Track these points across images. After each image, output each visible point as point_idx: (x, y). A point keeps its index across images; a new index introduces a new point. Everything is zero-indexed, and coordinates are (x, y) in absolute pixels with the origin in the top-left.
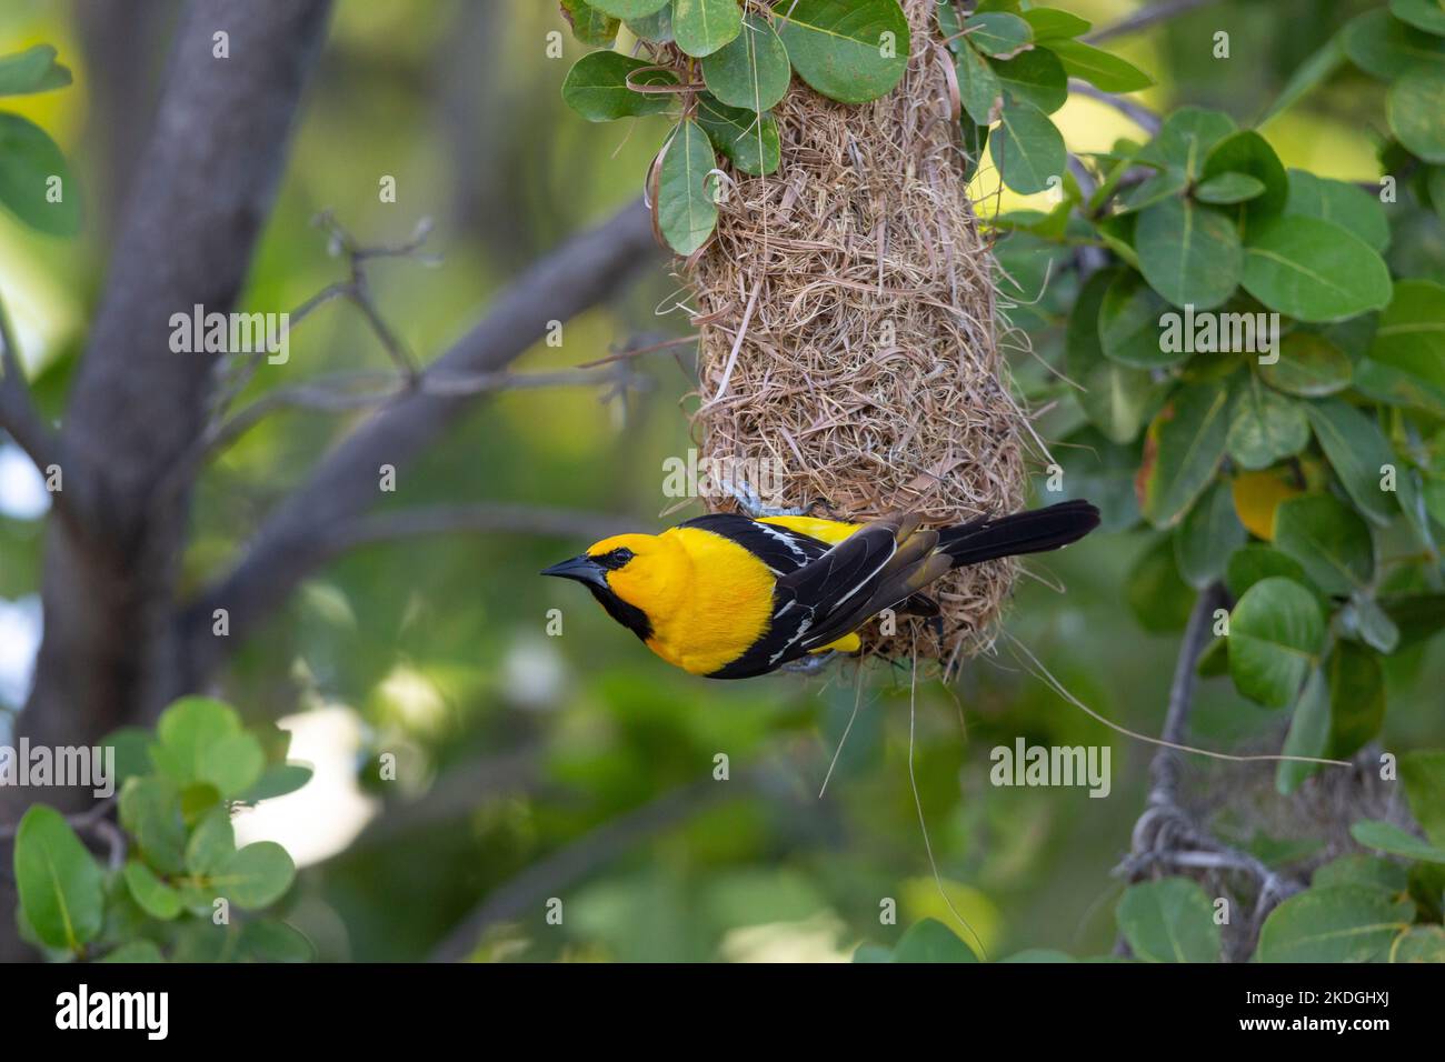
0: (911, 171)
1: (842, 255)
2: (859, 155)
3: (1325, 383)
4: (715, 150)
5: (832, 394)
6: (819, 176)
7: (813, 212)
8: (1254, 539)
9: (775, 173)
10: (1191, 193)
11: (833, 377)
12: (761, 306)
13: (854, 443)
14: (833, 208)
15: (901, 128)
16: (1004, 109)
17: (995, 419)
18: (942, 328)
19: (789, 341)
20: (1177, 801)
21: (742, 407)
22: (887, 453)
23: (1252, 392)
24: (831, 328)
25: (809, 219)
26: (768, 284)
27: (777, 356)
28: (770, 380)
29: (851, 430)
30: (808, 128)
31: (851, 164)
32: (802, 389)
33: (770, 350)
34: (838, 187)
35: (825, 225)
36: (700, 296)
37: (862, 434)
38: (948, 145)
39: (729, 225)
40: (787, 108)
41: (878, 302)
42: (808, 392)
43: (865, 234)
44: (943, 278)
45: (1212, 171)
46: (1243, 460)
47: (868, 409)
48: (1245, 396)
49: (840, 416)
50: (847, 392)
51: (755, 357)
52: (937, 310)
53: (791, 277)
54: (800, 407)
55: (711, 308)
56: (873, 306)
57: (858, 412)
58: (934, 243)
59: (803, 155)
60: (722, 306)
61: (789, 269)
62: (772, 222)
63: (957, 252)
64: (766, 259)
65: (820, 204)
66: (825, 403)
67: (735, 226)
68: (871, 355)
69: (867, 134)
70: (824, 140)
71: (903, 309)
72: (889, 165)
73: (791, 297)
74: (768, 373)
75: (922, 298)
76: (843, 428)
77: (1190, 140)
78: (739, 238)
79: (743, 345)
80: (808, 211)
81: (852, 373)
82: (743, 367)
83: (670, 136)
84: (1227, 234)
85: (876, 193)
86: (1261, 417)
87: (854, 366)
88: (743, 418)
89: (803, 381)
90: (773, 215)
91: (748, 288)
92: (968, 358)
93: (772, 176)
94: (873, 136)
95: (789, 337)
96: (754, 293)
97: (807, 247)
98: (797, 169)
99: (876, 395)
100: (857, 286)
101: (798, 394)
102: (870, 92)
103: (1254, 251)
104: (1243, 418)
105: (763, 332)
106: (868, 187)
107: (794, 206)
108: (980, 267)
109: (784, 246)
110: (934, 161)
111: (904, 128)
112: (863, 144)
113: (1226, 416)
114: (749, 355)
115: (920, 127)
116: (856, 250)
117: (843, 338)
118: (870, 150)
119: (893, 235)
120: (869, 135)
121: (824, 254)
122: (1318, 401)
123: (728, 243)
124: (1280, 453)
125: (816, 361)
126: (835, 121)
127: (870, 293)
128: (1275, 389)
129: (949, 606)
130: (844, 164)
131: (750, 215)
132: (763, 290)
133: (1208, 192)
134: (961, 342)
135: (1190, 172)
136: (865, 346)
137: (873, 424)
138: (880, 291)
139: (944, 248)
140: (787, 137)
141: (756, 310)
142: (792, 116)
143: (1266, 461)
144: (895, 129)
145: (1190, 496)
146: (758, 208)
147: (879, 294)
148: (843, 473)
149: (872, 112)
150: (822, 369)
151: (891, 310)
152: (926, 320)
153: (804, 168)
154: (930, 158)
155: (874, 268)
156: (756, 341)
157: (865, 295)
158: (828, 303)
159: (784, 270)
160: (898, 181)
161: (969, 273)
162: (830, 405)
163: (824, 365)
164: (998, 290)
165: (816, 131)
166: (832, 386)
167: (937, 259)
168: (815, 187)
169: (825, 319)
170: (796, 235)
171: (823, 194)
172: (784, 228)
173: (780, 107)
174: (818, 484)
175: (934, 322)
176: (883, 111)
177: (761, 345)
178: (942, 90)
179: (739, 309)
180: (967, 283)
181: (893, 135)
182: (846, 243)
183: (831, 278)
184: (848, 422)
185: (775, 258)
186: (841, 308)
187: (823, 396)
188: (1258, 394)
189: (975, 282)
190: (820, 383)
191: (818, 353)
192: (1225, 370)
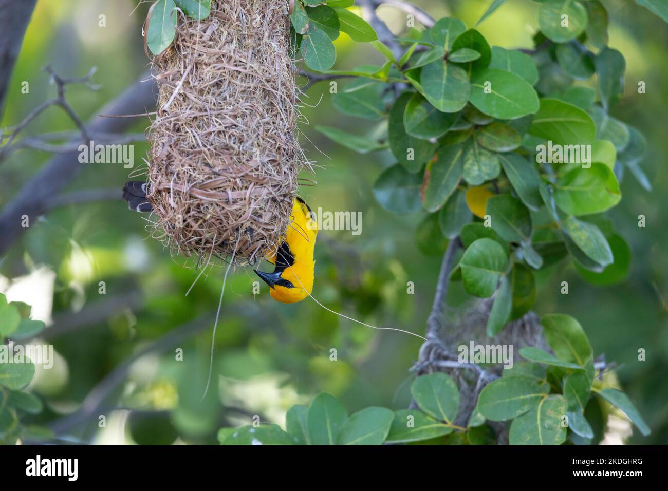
1: (231, 57)
2: (244, 19)
3: (509, 145)
5: (218, 117)
8: (476, 218)
9: (205, 20)
10: (446, 56)
11: (219, 110)
12: (190, 76)
13: (226, 139)
14: (229, 38)
19: (201, 92)
20: (439, 337)
21: (175, 120)
22: (240, 146)
23: (474, 150)
24: (221, 90)
25: (218, 42)
26: (195, 67)
27: (194, 99)
28: (190, 110)
29: (225, 133)
31: (240, 21)
32: (204, 114)
33: (192, 97)
34: (233, 31)
37: (230, 137)
39: (180, 39)
42: (207, 115)
45: (456, 48)
46: (469, 180)
47: (233, 126)
48: (471, 151)
49: (221, 127)
50: (225, 118)
51: (184, 100)
53: (206, 65)
54: (202, 122)
57: (228, 125)
59: (218, 13)
61: (206, 60)
62: (201, 40)
64: (196, 55)
65: (223, 37)
66: (214, 121)
67: (183, 41)
68: (238, 103)
70: (229, 9)
73: (205, 73)
74: (190, 106)
76: (220, 131)
77: (446, 33)
78: (184, 46)
80: (218, 38)
81: (228, 110)
84: (463, 77)
85: (250, 36)
86: (478, 162)
87: (230, 107)
88: (175, 125)
89: (205, 111)
90: (202, 37)
91: (185, 68)
93: (203, 21)
95: (202, 90)
96: (188, 70)
97: (215, 52)
98: (215, 20)
99: (238, 121)
101: (202, 116)
103: (475, 85)
104: (470, 161)
107: (211, 35)
109: (205, 51)
113: (462, 161)
116: (238, 57)
117: (226, 95)
118: (249, 18)
121: (223, 56)
122: (505, 154)
123: (179, 47)
124: (487, 178)
125: (213, 102)
126: (235, 1)
128: (485, 149)
130: (237, 20)
131: (190, 36)
132: (192, 70)
133: (454, 57)
135: (447, 48)
136: (236, 100)
137: (236, 132)
140: (212, 6)
141: (187, 77)
143: (481, 182)
145: (445, 197)
146: (195, 33)
156: (185, 92)
158: (222, 77)
159: (203, 60)
162: (217, 122)
163: (216, 105)
165: (225, 4)
166: (219, 114)
168: (222, 29)
169: (219, 84)
170: (210, 47)
171: (225, 33)
172: (206, 43)
174: (206, 156)
177: (188, 94)
179: (179, 78)
182: (234, 52)
183: (225, 66)
184: (223, 130)
185: (200, 55)
186: (227, 80)
187: (214, 118)
188: (477, 151)
190: (213, 113)
191: (214, 99)
192: (462, 139)
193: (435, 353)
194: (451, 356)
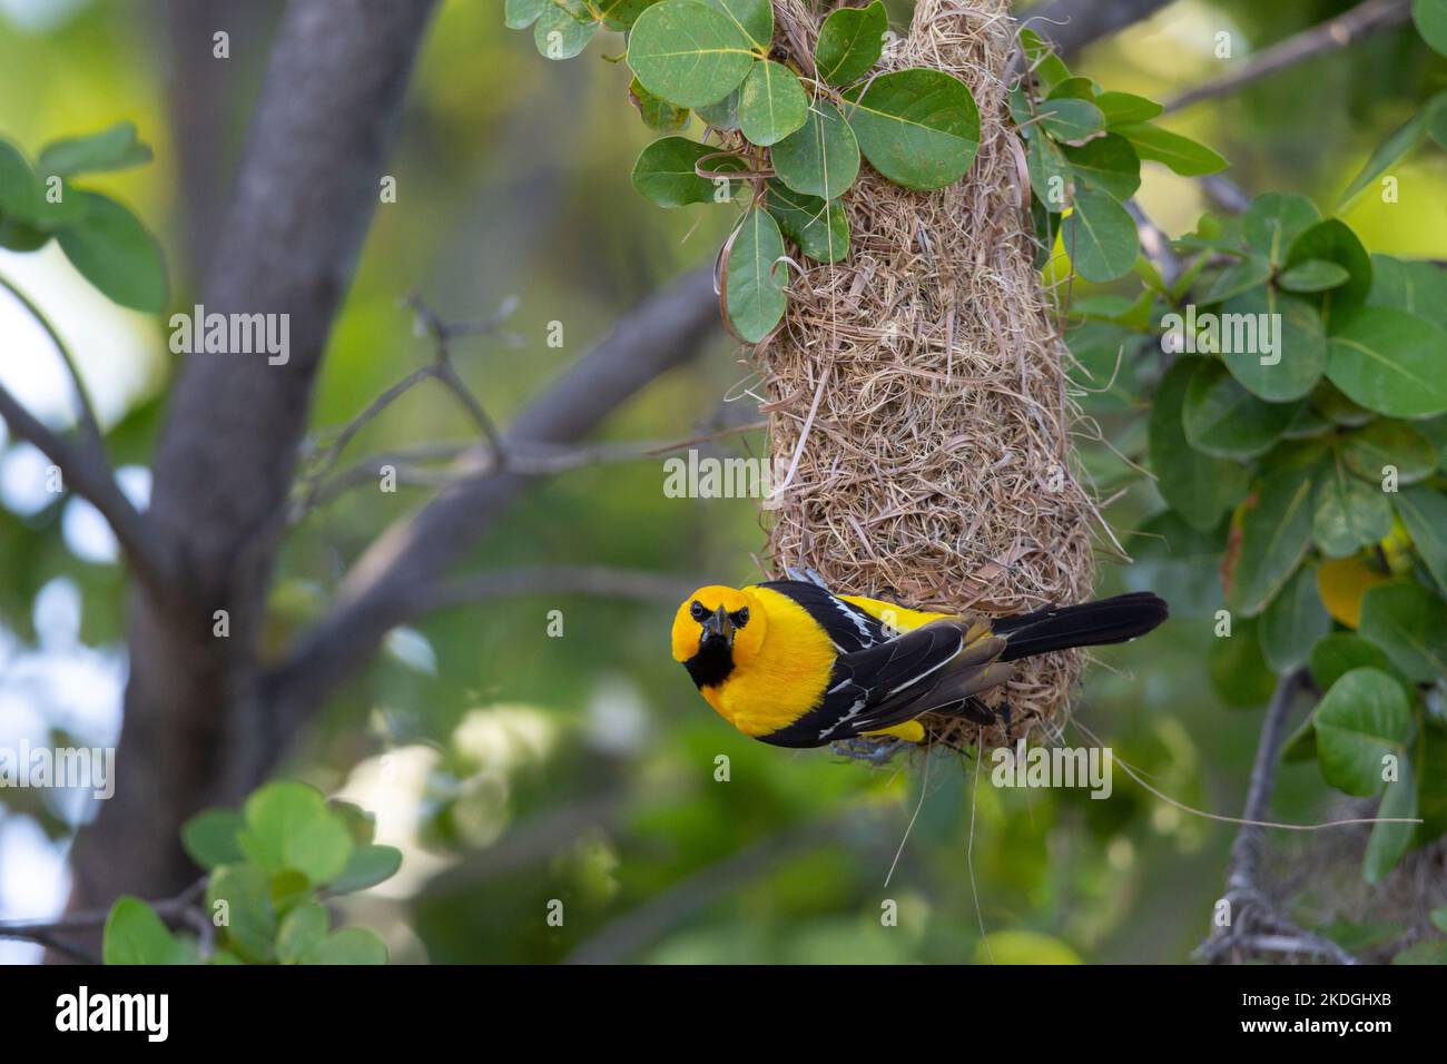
0: (981, 258)
1: (911, 343)
2: (929, 243)
3: (1410, 469)
4: (785, 236)
5: (900, 482)
6: (888, 263)
7: (882, 299)
8: (1339, 627)
9: (844, 260)
10: (1274, 281)
11: (901, 465)
12: (830, 393)
13: (922, 531)
14: (902, 295)
15: (971, 216)
16: (1077, 195)
17: (1064, 508)
18: (1011, 416)
19: (858, 429)
20: (1257, 884)
21: (810, 495)
22: (955, 541)
23: (1337, 482)
24: (899, 416)
25: (878, 306)
26: (836, 372)
27: (845, 444)
28: (838, 467)
29: (919, 519)
30: (878, 215)
31: (920, 251)
32: (870, 477)
33: (839, 438)
34: (907, 274)
35: (894, 313)
36: (769, 382)
37: (930, 523)
38: (1019, 232)
39: (798, 312)
40: (857, 195)
41: (947, 391)
42: (876, 480)
43: (933, 322)
44: (1012, 365)
45: (1295, 260)
46: (1327, 547)
47: (936, 497)
48: (1330, 483)
49: (908, 504)
50: (915, 481)
51: (823, 445)
52: (1006, 398)
53: (859, 365)
54: (868, 495)
55: (779, 395)
56: (942, 395)
57: (926, 500)
58: (1003, 330)
59: (871, 241)
60: (790, 393)
61: (858, 356)
62: (841, 310)
63: (1028, 340)
64: (835, 347)
65: (889, 292)
66: (892, 491)
67: (804, 313)
68: (939, 443)
69: (937, 221)
70: (893, 228)
71: (972, 397)
72: (959, 253)
73: (860, 385)
74: (836, 461)
75: (991, 386)
76: (910, 516)
77: (1274, 227)
78: (807, 326)
79: (812, 432)
80: (877, 298)
81: (920, 461)
82: (811, 454)
83: (739, 224)
84: (1312, 323)
85: (946, 281)
86: (1346, 507)
87: (923, 454)
88: (811, 505)
89: (871, 470)
90: (842, 303)
91: (816, 375)
92: (1037, 447)
93: (841, 264)
94: (943, 224)
95: (857, 424)
96: (823, 380)
97: (873, 334)
98: (866, 256)
99: (944, 484)
100: (926, 375)
101: (866, 482)
102: (941, 178)
103: (1340, 340)
104: (1328, 506)
105: (831, 420)
106: (937, 274)
107: (863, 294)
108: (1050, 355)
109: (852, 334)
110: (1005, 249)
111: (975, 215)
112: (934, 232)
113: (1311, 503)
114: (817, 442)
115: (990, 214)
116: (925, 338)
117: (912, 426)
118: (939, 238)
119: (962, 323)
120: (938, 222)
121: (893, 341)
123: (796, 330)
124: (1365, 541)
125: (884, 450)
126: (905, 208)
127: (939, 381)
128: (1360, 477)
129: (1015, 694)
130: (914, 252)
131: (819, 302)
132: (831, 378)
133: (1292, 280)
134: (1030, 431)
135: (1275, 258)
136: (933, 434)
137: (941, 512)
138: (948, 380)
139: (1014, 335)
140: (856, 223)
141: (824, 397)
142: (861, 203)
143: (1351, 550)
144: (965, 216)
145: (1275, 584)
146: (827, 296)
147: (948, 382)
148: (911, 562)
149: (942, 199)
150: (890, 457)
151: (959, 398)
152: (995, 408)
153: (874, 255)
154: (1001, 245)
155: (943, 355)
156: (823, 429)
157: (934, 383)
158: (897, 391)
159: (853, 357)
160: (968, 268)
161: (1038, 361)
162: (898, 493)
163: (893, 453)
164: (1068, 378)
165: (885, 219)
166: (901, 474)
167: (1007, 346)
168: (885, 275)
169: (893, 407)
170: (865, 322)
171: (892, 281)
172: (853, 315)
173: (849, 194)
174: (886, 573)
175: (1004, 410)
176: (953, 198)
177: (830, 433)
178: (1013, 177)
179: (807, 397)
180: (1036, 371)
181: (963, 221)
182: (915, 331)
183: (900, 367)
184: (915, 510)
185: (844, 345)
186: (910, 395)
187: (891, 484)
188: (1343, 481)
189: (1045, 370)
190: (889, 471)
191: (886, 441)
192: (1309, 458)
193: (1247, 919)
194: (1282, 925)
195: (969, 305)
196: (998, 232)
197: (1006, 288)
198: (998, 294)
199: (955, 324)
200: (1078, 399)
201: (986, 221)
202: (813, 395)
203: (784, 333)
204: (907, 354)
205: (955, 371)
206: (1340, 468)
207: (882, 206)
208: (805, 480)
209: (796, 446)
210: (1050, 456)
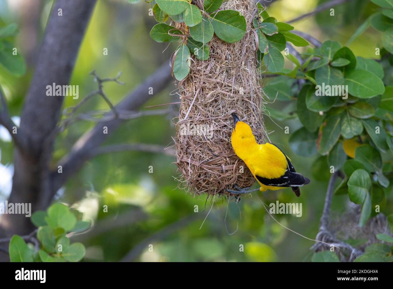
0: (243, 63)
1: (222, 84)
2: (230, 58)
4: (190, 52)
5: (216, 121)
6: (218, 62)
7: (216, 72)
8: (349, 158)
10: (330, 64)
11: (217, 116)
12: (199, 95)
13: (221, 135)
14: (221, 71)
15: (241, 51)
16: (269, 49)
17: (259, 133)
18: (247, 107)
19: (206, 106)
20: (328, 229)
21: (191, 122)
23: (347, 118)
24: (217, 103)
25: (214, 73)
27: (202, 109)
28: (199, 116)
29: (220, 132)
30: (216, 49)
31: (227, 60)
33: (200, 107)
34: (223, 65)
35: (219, 75)
36: (182, 91)
37: (223, 133)
38: (254, 58)
39: (192, 73)
40: (211, 43)
41: (231, 98)
42: (209, 120)
43: (229, 79)
44: (249, 93)
45: (335, 58)
46: (345, 136)
47: (225, 126)
48: (346, 119)
49: (217, 127)
50: (220, 121)
51: (196, 109)
52: (246, 102)
53: (208, 88)
54: (206, 124)
55: (185, 94)
56: (230, 99)
57: (222, 127)
58: (248, 83)
59: (214, 56)
60: (188, 94)
61: (208, 86)
62: (204, 73)
63: (254, 87)
64: (202, 83)
65: (218, 70)
66: (214, 123)
67: (194, 73)
68: (227, 112)
70: (220, 53)
71: (238, 100)
72: (238, 61)
73: (207, 94)
74: (199, 114)
75: (243, 98)
77: (329, 50)
78: (195, 77)
79: (193, 105)
80: (214, 71)
81: (222, 116)
82: (192, 111)
83: (179, 48)
84: (340, 75)
85: (233, 68)
86: (350, 124)
87: (223, 114)
88: (191, 124)
89: (208, 117)
90: (205, 71)
91: (196, 90)
92: (254, 116)
93: (205, 61)
94: (234, 53)
95: (206, 105)
96: (197, 92)
97: (213, 81)
98: (212, 60)
99: (227, 123)
100: (226, 93)
101: (207, 120)
102: (234, 40)
103: (347, 79)
104: (345, 125)
105: (199, 103)
106: (231, 66)
107: (211, 70)
108: (259, 92)
109: (207, 80)
110: (250, 61)
111: (243, 51)
112: (231, 55)
113: (340, 125)
114: (194, 108)
115: (247, 52)
116: (226, 83)
117: (221, 106)
118: (233, 56)
119: (237, 80)
120: (233, 52)
121: (218, 83)
122: (365, 120)
123: (192, 78)
124: (355, 134)
125: (212, 112)
126: (224, 48)
127: (229, 95)
128: (354, 117)
130: (225, 60)
131: (198, 71)
132: (200, 91)
133: (334, 63)
134: (252, 111)
135: (330, 58)
136: (226, 109)
137: (226, 130)
138: (232, 94)
139: (250, 85)
140: (211, 51)
141: (197, 96)
142: (212, 45)
143: (352, 136)
144: (240, 52)
145: (331, 146)
146: (201, 69)
147: (231, 95)
148: (216, 143)
149: (234, 46)
150: (214, 114)
151: (234, 100)
152: (243, 104)
153: (214, 59)
154: (249, 60)
155: (231, 88)
156: (196, 105)
157: (228, 95)
158: (217, 97)
159: (206, 86)
160: (240, 65)
161: (256, 93)
162: (215, 124)
164: (263, 98)
165: (219, 50)
166: (216, 119)
167: (248, 88)
168: (217, 65)
169: (216, 101)
170: (210, 77)
171: (219, 67)
172: (207, 75)
173: (209, 43)
174: (209, 145)
175: (246, 105)
176: (237, 46)
177: (198, 106)
178: (253, 42)
179: (193, 96)
180: (255, 95)
181: (239, 53)
182: (224, 81)
183: (219, 90)
184: (219, 129)
185: (204, 83)
186: (221, 98)
187: (213, 121)
188: (349, 118)
189: (257, 95)
190: (213, 118)
191: (213, 110)
192: (340, 112)
193: (325, 239)
194: (335, 240)
195: (239, 76)
196: (248, 57)
197: (249, 72)
198: (247, 73)
199: (235, 80)
200: (265, 104)
201: (245, 53)
202: (195, 95)
203: (188, 78)
204: (221, 87)
205: (233, 93)
206: (348, 115)
207: (218, 46)
208: (190, 118)
209: (188, 109)
210: (257, 119)
